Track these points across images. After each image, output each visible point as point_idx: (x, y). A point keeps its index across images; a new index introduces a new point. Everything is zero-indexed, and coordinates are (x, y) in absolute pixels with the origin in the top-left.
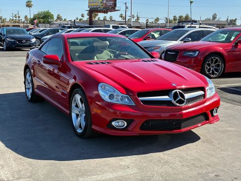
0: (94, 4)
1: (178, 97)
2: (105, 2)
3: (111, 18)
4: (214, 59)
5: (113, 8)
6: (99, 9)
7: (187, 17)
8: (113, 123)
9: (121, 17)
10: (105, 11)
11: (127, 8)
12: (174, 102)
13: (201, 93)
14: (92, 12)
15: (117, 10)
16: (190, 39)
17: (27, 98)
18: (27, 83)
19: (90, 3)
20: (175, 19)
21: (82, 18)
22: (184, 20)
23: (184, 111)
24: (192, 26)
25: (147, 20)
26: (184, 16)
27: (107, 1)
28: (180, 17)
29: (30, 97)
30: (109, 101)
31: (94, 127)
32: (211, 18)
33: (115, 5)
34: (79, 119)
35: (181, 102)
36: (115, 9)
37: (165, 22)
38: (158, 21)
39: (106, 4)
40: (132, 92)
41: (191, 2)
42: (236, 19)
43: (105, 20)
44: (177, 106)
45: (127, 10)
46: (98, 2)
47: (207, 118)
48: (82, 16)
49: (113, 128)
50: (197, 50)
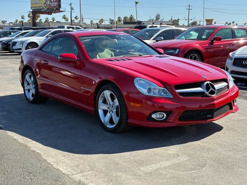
0: (37, 5)
1: (210, 88)
2: (48, 2)
3: (53, 19)
4: (193, 55)
5: (58, 9)
6: (42, 10)
7: (131, 18)
8: (153, 116)
9: (64, 18)
10: (49, 13)
11: (72, 9)
12: (207, 93)
13: (225, 84)
14: (35, 13)
15: (62, 11)
16: (162, 38)
17: (28, 99)
18: (25, 85)
19: (32, 4)
20: (119, 20)
21: (22, 20)
22: (129, 21)
23: (216, 102)
24: (154, 25)
25: (92, 21)
26: (129, 17)
27: (51, 1)
28: (125, 18)
29: (32, 98)
30: (148, 94)
31: (130, 121)
32: (155, 19)
33: (59, 6)
34: (108, 115)
35: (213, 93)
36: (59, 10)
37: (109, 23)
38: (102, 22)
39: (49, 5)
40: (169, 85)
41: (137, 3)
42: (178, 19)
43: (47, 21)
44: (210, 97)
45: (72, 11)
46: (42, 3)
47: (231, 108)
48: (22, 18)
49: (154, 120)
50: (177, 48)
